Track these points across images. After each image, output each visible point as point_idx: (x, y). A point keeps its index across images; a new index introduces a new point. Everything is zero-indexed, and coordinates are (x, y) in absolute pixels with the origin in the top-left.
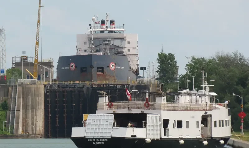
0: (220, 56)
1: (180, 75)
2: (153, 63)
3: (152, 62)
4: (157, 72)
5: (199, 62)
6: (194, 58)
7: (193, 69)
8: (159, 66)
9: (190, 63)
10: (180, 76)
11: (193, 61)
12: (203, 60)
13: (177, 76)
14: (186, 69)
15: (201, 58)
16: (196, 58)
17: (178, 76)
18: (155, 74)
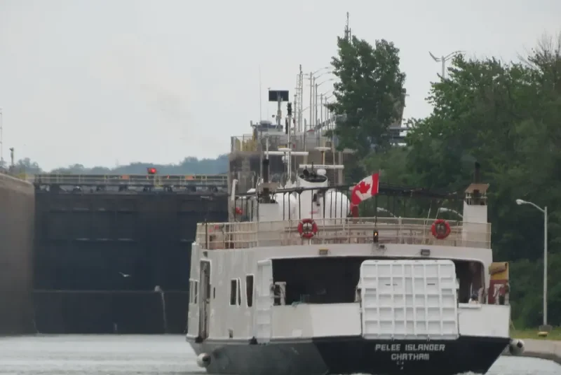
0: (554, 54)
1: (410, 122)
2: (312, 78)
3: (311, 74)
4: (331, 107)
5: (476, 75)
6: (459, 60)
7: (456, 99)
8: (336, 86)
9: (447, 76)
10: (410, 125)
11: (455, 71)
12: (494, 66)
13: (400, 123)
14: (430, 98)
15: (485, 61)
16: (466, 59)
17: (403, 126)
18: (319, 117)
